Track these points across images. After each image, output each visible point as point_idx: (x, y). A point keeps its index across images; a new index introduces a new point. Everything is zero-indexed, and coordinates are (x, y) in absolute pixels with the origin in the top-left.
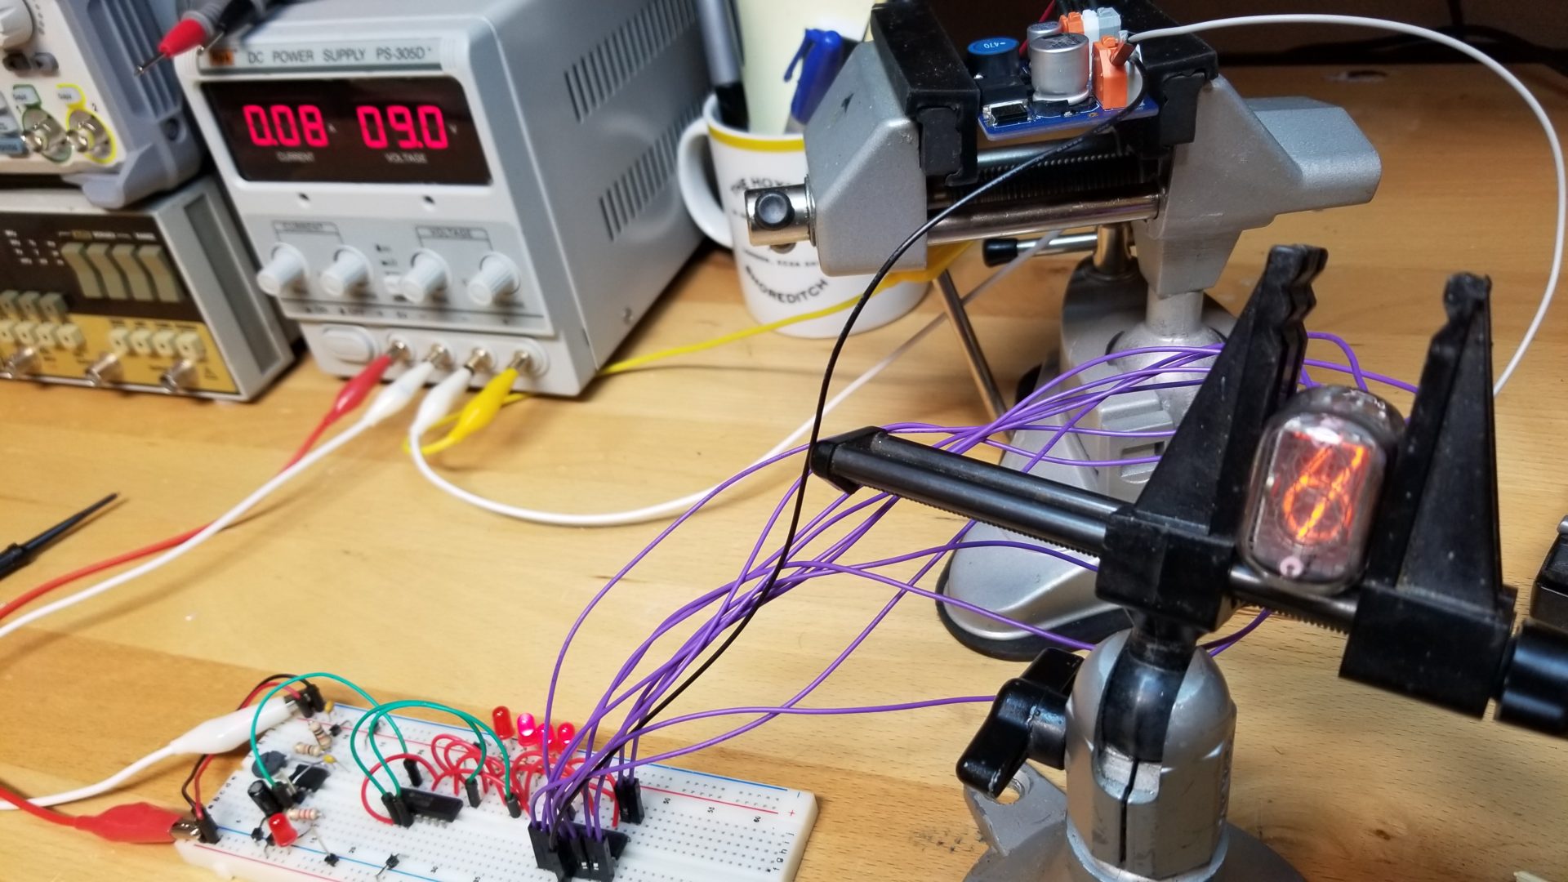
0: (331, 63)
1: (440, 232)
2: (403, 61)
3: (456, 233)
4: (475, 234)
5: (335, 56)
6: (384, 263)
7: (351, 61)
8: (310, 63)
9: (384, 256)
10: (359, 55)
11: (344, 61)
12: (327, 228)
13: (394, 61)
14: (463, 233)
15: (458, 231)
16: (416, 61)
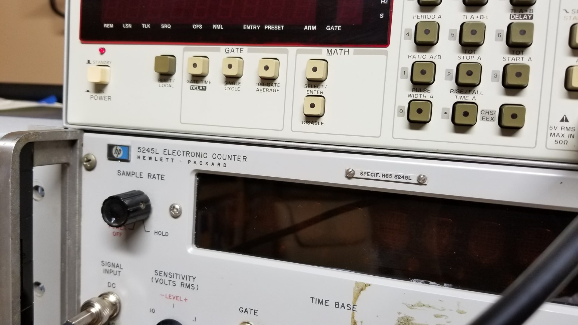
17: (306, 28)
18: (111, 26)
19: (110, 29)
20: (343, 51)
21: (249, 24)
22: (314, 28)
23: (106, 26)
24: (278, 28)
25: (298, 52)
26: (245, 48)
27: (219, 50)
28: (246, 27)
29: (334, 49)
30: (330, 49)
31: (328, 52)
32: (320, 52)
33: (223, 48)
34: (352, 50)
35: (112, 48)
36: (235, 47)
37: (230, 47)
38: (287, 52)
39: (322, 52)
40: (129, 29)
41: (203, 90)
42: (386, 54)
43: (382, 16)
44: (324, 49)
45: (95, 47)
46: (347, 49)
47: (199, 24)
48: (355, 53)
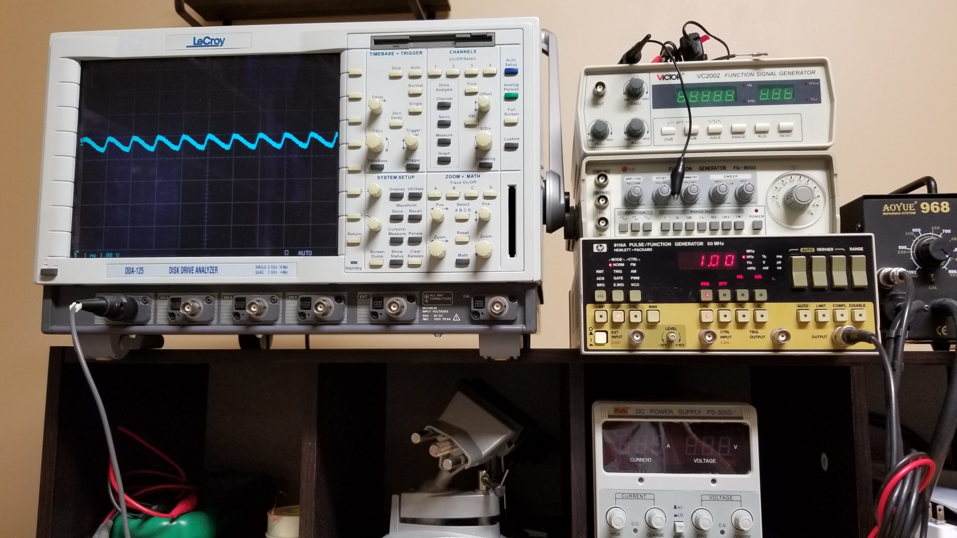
0: (683, 415)
1: (714, 497)
2: (721, 415)
3: (724, 498)
4: (734, 498)
5: (685, 412)
6: (676, 516)
7: (694, 414)
8: (671, 415)
9: (676, 512)
10: (697, 412)
11: (690, 414)
12: (648, 497)
13: (716, 415)
14: (728, 498)
15: (725, 496)
16: (728, 415)
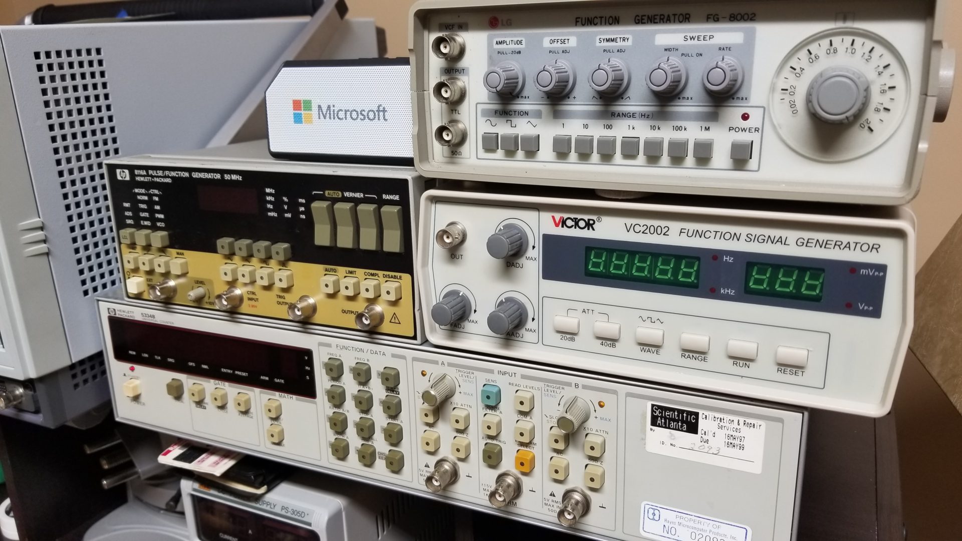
17: (262, 377)
18: (134, 353)
19: (133, 355)
20: (289, 397)
21: (225, 368)
22: (267, 378)
23: (131, 352)
24: (244, 374)
25: (261, 393)
26: (227, 384)
27: (209, 382)
28: (223, 370)
29: (283, 394)
30: (281, 393)
31: (280, 396)
32: (275, 395)
33: (212, 381)
34: (294, 397)
35: (139, 368)
36: (220, 382)
37: (217, 381)
38: (254, 391)
39: (277, 395)
40: (146, 357)
41: (204, 408)
42: (315, 403)
43: (308, 378)
44: (277, 393)
45: (126, 366)
46: (291, 396)
47: (193, 362)
48: (297, 399)
